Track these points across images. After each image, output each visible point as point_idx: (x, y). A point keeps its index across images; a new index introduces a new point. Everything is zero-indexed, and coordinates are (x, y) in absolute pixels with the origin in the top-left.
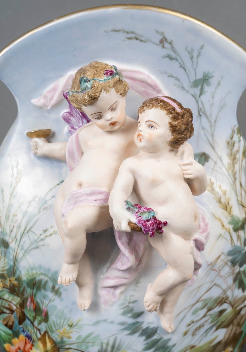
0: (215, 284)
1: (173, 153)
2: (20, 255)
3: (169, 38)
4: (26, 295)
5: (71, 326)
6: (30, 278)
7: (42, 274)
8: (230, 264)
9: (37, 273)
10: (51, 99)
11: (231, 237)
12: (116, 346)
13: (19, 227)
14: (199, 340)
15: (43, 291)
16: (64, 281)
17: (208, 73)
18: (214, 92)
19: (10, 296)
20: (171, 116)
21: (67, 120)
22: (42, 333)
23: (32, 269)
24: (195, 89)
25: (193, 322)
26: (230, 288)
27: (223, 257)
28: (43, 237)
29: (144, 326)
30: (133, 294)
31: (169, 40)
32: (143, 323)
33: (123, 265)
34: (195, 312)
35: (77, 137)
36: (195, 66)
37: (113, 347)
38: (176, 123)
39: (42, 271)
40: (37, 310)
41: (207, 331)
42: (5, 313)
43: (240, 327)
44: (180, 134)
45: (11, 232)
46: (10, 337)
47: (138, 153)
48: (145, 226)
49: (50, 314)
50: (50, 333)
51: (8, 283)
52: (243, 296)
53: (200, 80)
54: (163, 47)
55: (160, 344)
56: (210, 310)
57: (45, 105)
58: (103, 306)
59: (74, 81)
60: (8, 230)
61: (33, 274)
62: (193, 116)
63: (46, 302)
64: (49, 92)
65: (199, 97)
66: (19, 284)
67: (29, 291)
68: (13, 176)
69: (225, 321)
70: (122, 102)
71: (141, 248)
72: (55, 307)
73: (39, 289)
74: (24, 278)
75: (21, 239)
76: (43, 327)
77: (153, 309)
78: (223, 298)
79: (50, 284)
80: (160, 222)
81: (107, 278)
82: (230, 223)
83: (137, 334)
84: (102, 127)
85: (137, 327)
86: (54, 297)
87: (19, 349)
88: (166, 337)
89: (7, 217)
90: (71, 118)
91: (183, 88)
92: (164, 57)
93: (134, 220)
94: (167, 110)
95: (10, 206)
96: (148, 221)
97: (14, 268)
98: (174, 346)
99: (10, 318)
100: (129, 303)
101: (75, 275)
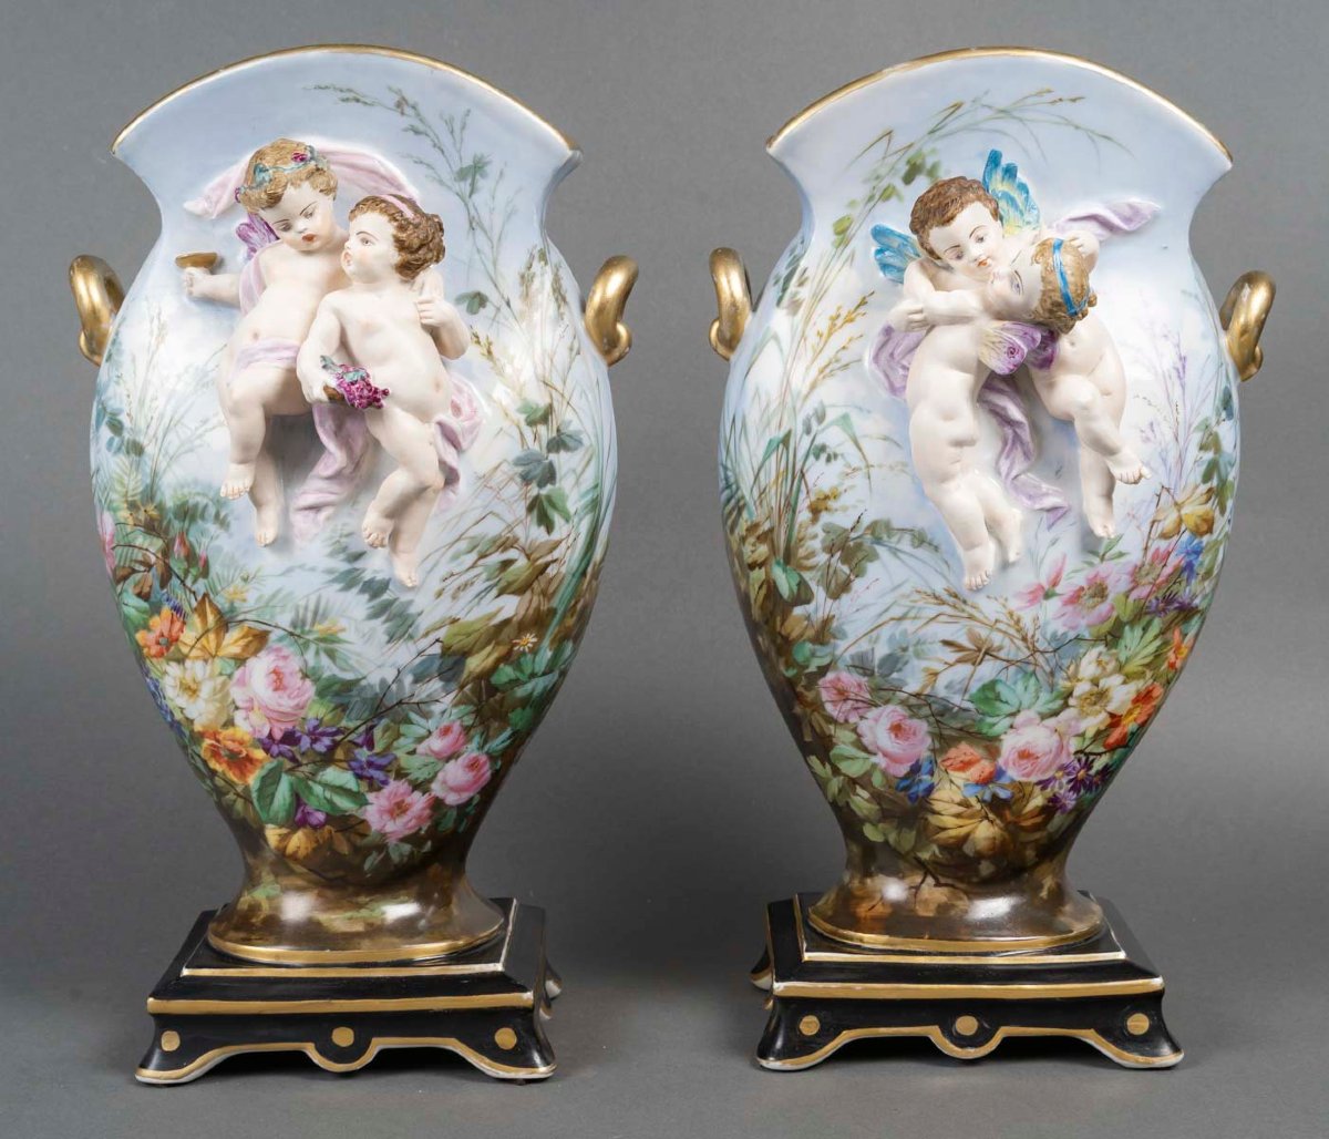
0: (491, 513)
1: (408, 286)
2: (163, 465)
3: (412, 98)
4: (172, 534)
5: (245, 580)
6: (178, 503)
7: (199, 494)
8: (519, 480)
9: (190, 493)
10: (217, 202)
11: (521, 434)
12: (321, 611)
13: (162, 416)
14: (466, 610)
15: (200, 522)
16: (230, 492)
17: (482, 156)
18: (495, 190)
19: (145, 539)
20: (396, 224)
21: (244, 238)
22: (199, 598)
23: (182, 487)
24: (462, 184)
25: (452, 575)
26: (521, 521)
27: (505, 467)
28: (200, 431)
29: (367, 576)
30: (346, 521)
31: (411, 102)
32: (364, 571)
33: (327, 467)
34: (455, 557)
35: (257, 263)
36: (458, 145)
37: (316, 613)
38: (405, 235)
39: (199, 489)
40: (191, 557)
41: (480, 596)
42: (139, 572)
43: (549, 600)
44: (412, 253)
45: (148, 427)
46: (145, 616)
47: (351, 285)
48: (349, 392)
49: (211, 562)
50: (212, 596)
51: (142, 516)
52: (547, 542)
53: (470, 167)
54: (403, 113)
55: (394, 609)
56: (483, 556)
57: (206, 212)
58: (298, 542)
59: (248, 172)
60: (142, 424)
61: (185, 496)
62: (444, 227)
63: (205, 541)
64: (213, 189)
65: (470, 196)
66: (161, 515)
67: (177, 525)
68: (151, 333)
69: (514, 581)
70: (324, 205)
71: (359, 443)
72: (219, 549)
73: (193, 519)
74: (170, 504)
75: (164, 436)
76: (201, 587)
77: (377, 542)
78: (508, 538)
79: (212, 511)
80: (376, 389)
81: (304, 493)
82: (520, 411)
83: (355, 590)
84: (292, 244)
85: (354, 578)
86: (219, 531)
87: (162, 635)
88: (404, 598)
89: (142, 402)
90: (252, 234)
91: (441, 182)
92: (406, 130)
93: (333, 383)
94: (389, 215)
95: (146, 383)
96: (353, 384)
97: (152, 488)
98: (420, 614)
99: (145, 579)
100: (341, 536)
101: (248, 482)
